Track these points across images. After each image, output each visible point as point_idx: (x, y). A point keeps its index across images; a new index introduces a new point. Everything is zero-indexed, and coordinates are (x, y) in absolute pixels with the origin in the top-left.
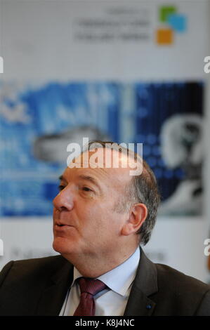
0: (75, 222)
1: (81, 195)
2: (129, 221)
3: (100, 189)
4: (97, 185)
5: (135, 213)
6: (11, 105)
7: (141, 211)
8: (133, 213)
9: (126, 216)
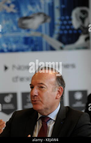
0: (40, 99)
1: (40, 90)
2: (58, 94)
3: (46, 86)
4: (45, 85)
5: (59, 90)
6: (8, 5)
7: (61, 89)
8: (58, 91)
9: (56, 92)
